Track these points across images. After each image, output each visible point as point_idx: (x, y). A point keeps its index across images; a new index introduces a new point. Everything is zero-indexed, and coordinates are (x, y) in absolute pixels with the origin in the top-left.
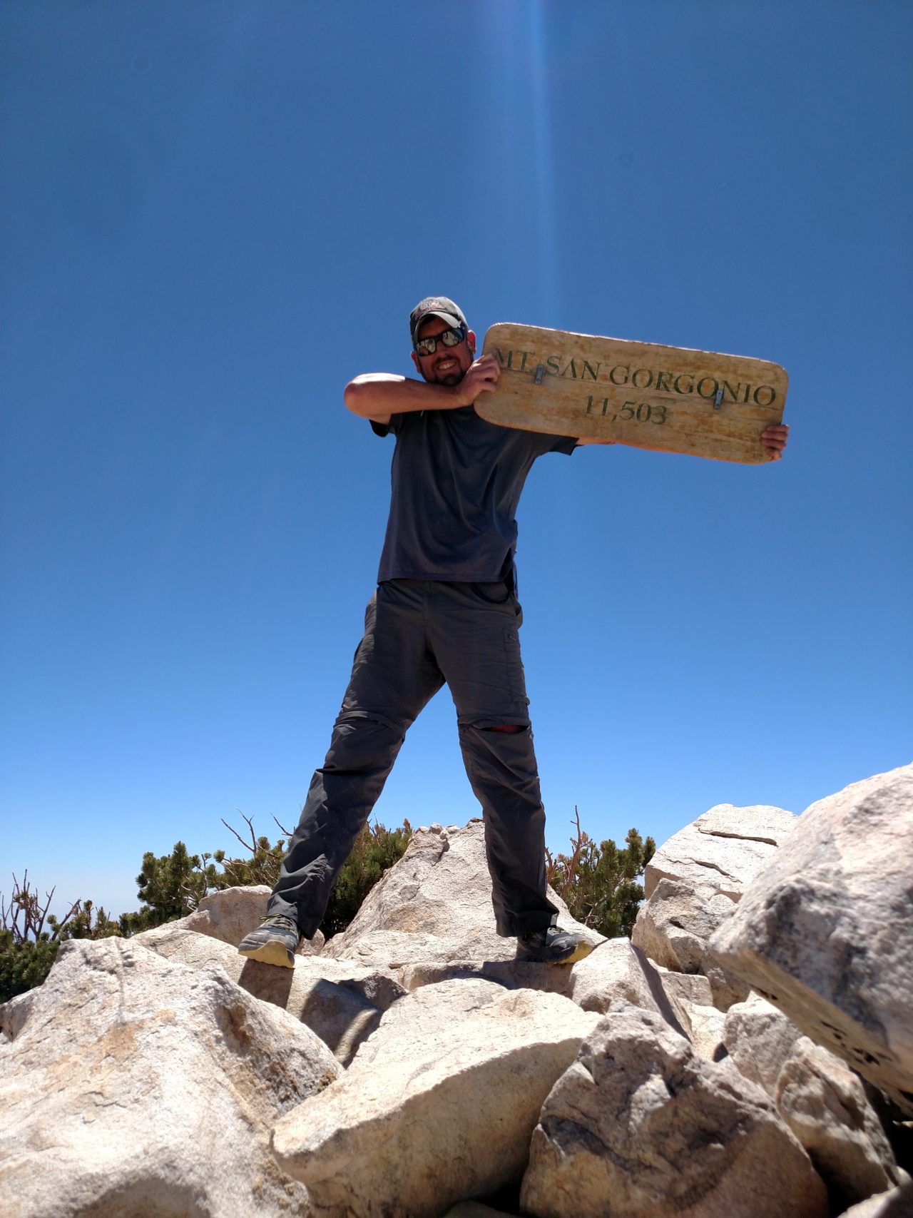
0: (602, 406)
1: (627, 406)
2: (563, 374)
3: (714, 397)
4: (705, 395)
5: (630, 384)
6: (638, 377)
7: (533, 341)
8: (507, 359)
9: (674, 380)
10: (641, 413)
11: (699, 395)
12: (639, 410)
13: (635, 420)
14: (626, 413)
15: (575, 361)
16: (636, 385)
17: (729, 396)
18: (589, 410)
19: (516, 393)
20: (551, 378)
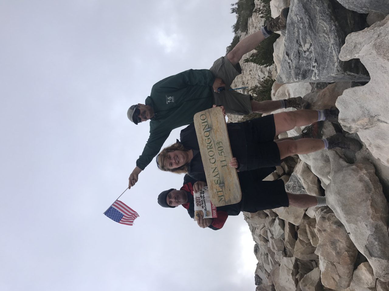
1: (220, 154)
2: (219, 178)
3: (209, 131)
5: (214, 156)
6: (211, 155)
8: (221, 197)
9: (208, 145)
10: (221, 149)
11: (210, 135)
13: (224, 150)
15: (214, 176)
17: (207, 127)
18: (226, 165)
19: (230, 190)
20: (221, 181)
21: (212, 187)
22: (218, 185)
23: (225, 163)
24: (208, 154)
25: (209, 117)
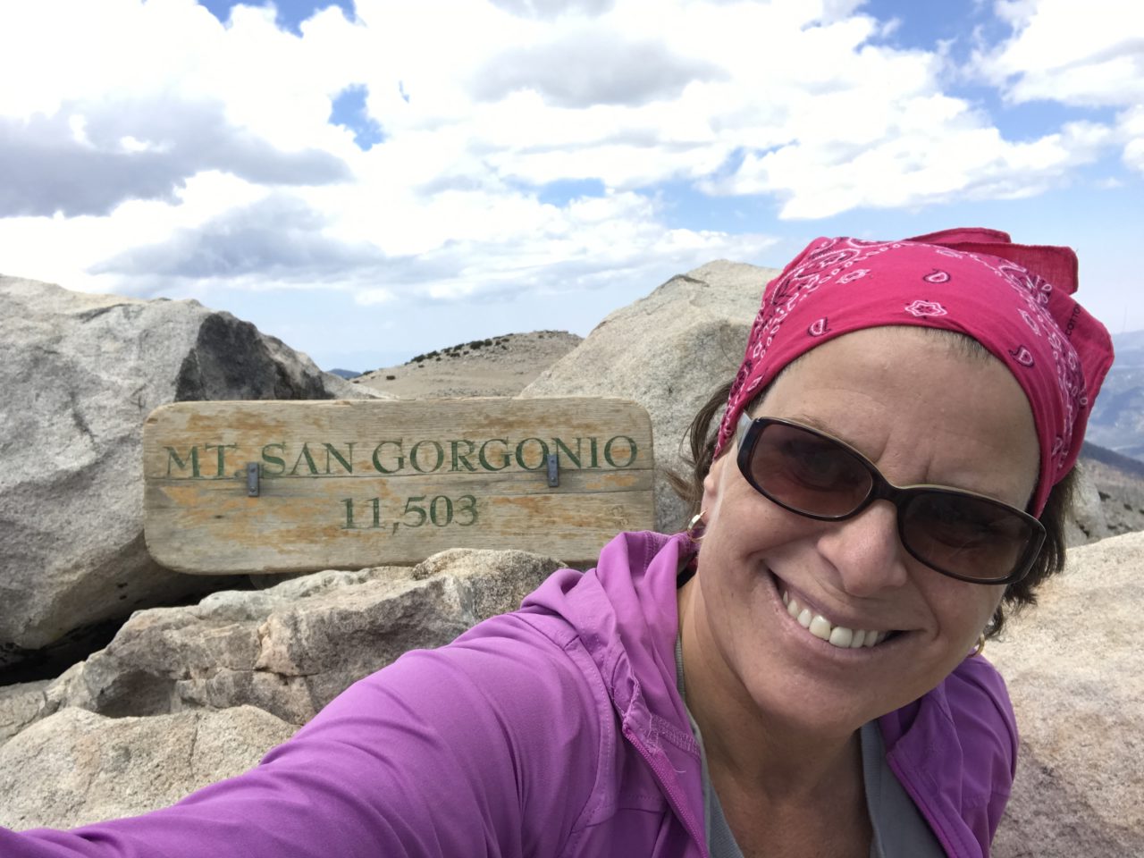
0: (370, 512)
1: (411, 505)
2: (293, 473)
3: (544, 467)
4: (531, 467)
5: (409, 469)
6: (420, 457)
7: (230, 426)
8: (190, 464)
9: (477, 451)
10: (437, 513)
11: (522, 469)
12: (433, 509)
13: (429, 527)
14: (414, 517)
15: (309, 446)
16: (419, 470)
17: (567, 463)
18: (350, 524)
19: (219, 517)
20: (274, 481)
21: (254, 427)
22: (256, 458)
23: (364, 519)
24: (425, 437)
25: (614, 485)
